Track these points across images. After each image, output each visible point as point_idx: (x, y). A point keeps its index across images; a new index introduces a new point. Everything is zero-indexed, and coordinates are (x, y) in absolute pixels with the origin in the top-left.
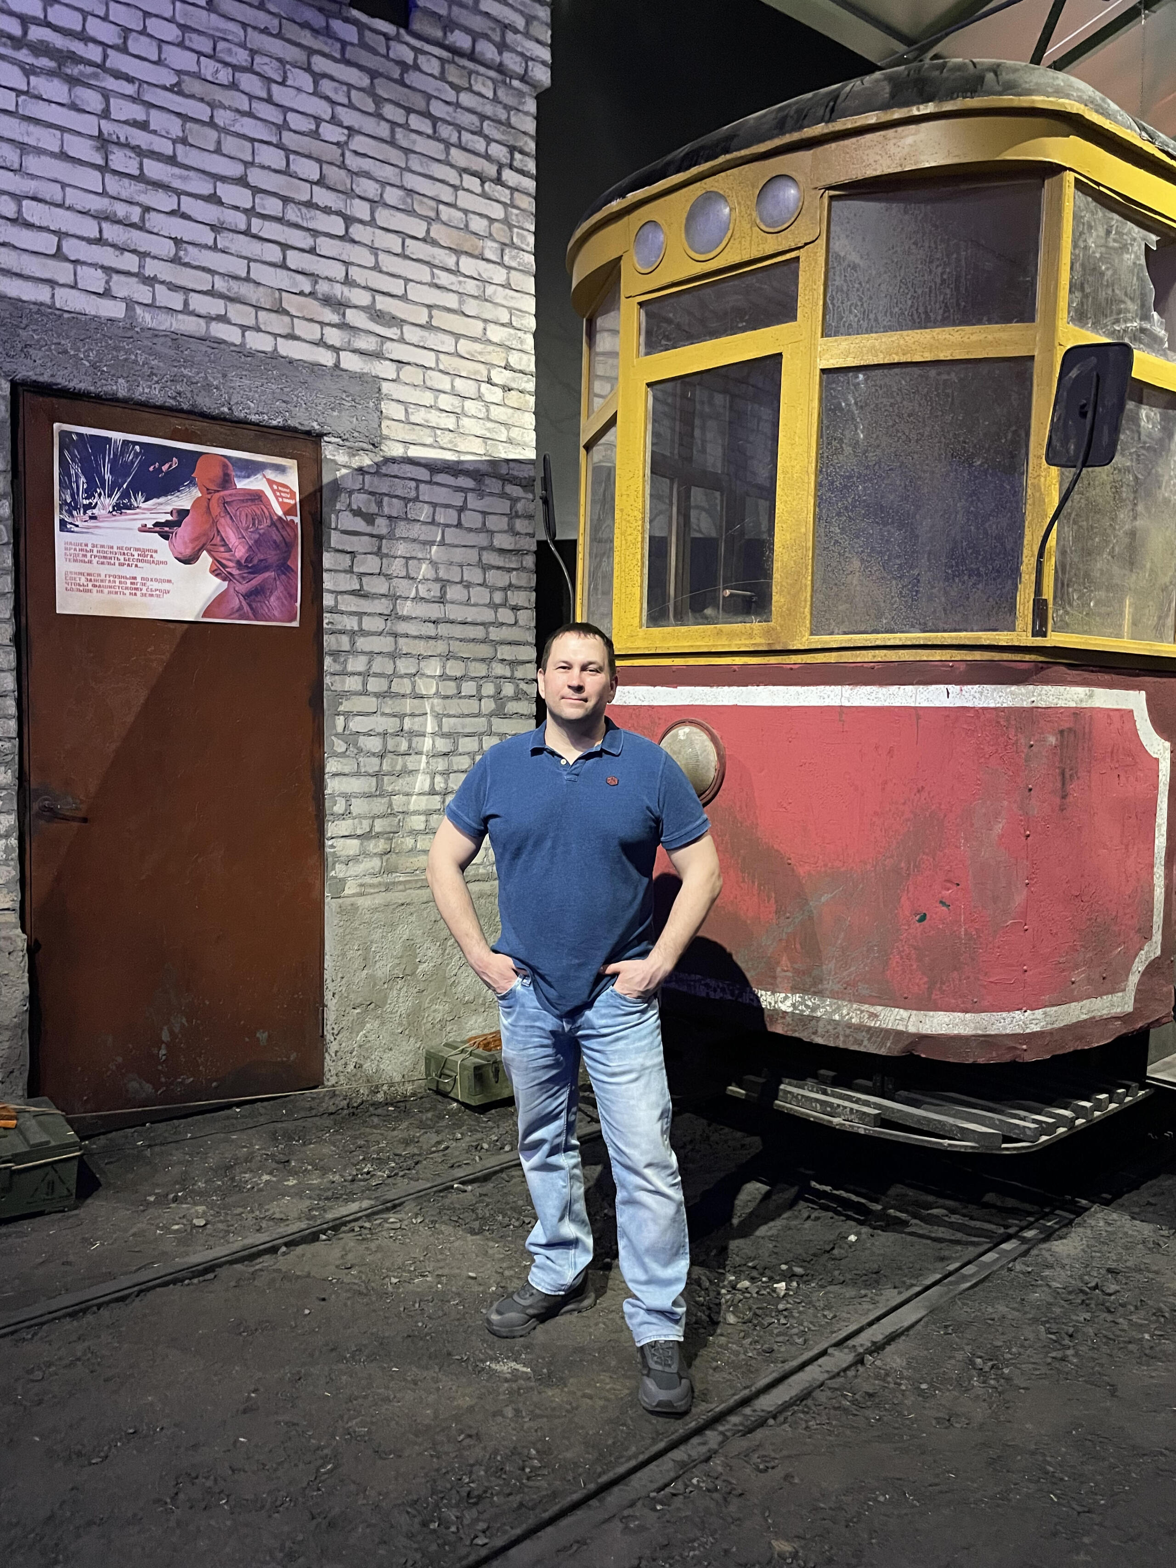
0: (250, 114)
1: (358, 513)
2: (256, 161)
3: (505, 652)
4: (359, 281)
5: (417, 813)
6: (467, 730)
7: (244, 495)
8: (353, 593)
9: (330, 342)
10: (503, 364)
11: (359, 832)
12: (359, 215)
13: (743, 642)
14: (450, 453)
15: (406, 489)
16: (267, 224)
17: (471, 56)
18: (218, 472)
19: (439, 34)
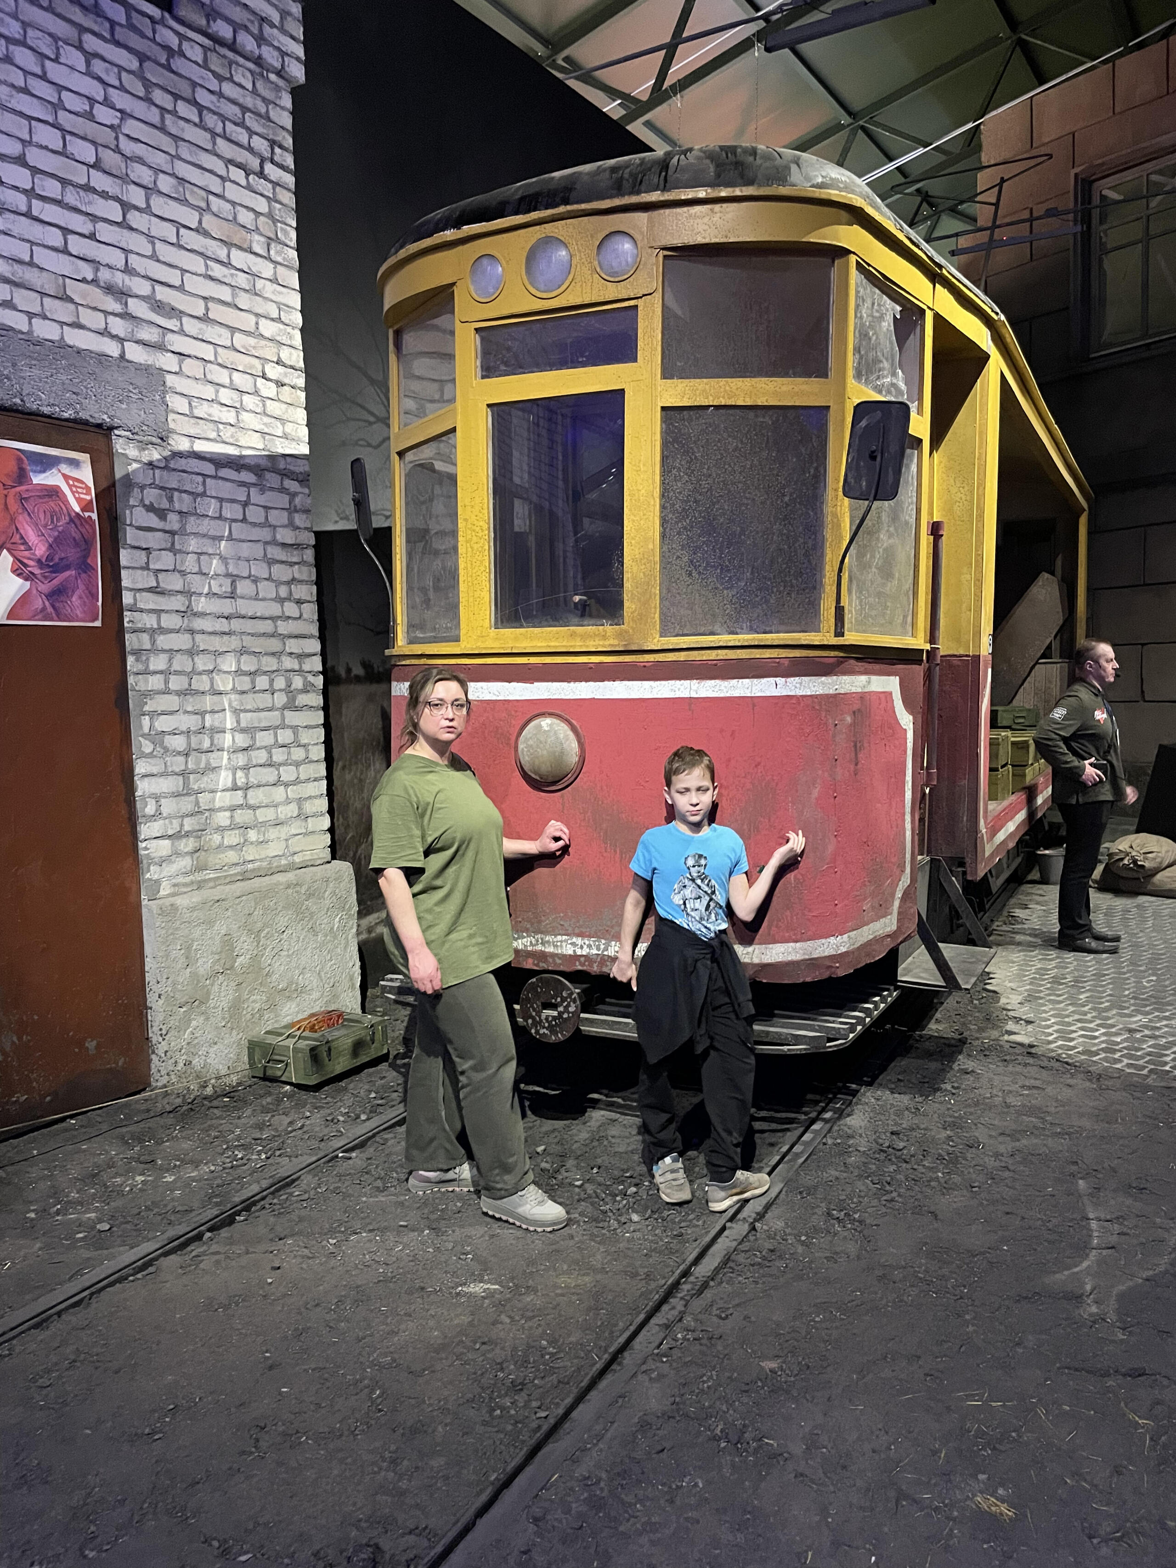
0: (26, 91)
1: (150, 508)
2: (34, 140)
3: (293, 646)
4: (139, 270)
5: (221, 809)
6: (263, 724)
7: (41, 490)
8: (150, 590)
9: (114, 332)
10: (275, 360)
11: (170, 833)
12: (134, 202)
13: (597, 642)
14: (232, 448)
15: (194, 484)
16: (47, 206)
17: (232, 47)
18: (12, 466)
19: (203, 22)
